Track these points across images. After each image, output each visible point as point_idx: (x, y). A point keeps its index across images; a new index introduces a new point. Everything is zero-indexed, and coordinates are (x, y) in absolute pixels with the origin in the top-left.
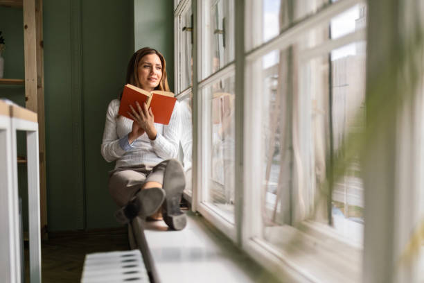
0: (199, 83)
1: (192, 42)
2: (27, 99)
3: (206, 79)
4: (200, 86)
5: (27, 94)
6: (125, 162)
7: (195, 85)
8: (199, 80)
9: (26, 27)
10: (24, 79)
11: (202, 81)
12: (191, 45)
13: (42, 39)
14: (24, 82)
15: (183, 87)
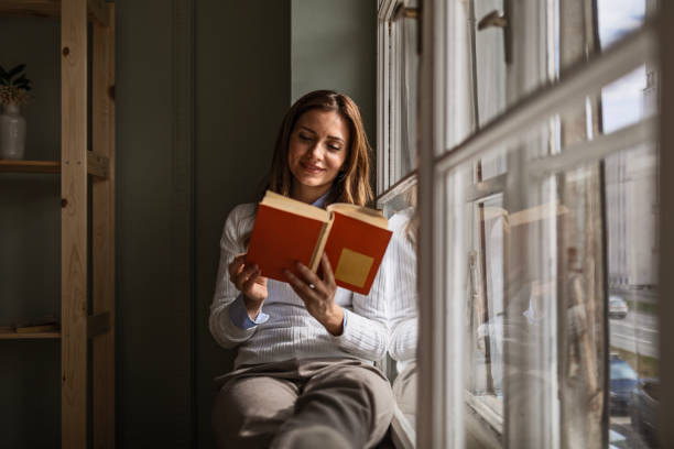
0: (436, 160)
1: (420, 50)
2: (64, 203)
3: (457, 149)
4: (441, 168)
5: (65, 193)
6: (253, 355)
7: (428, 166)
8: (440, 150)
9: (66, 51)
10: (60, 161)
11: (448, 154)
12: (415, 59)
13: (112, 83)
14: (59, 167)
15: (396, 175)
